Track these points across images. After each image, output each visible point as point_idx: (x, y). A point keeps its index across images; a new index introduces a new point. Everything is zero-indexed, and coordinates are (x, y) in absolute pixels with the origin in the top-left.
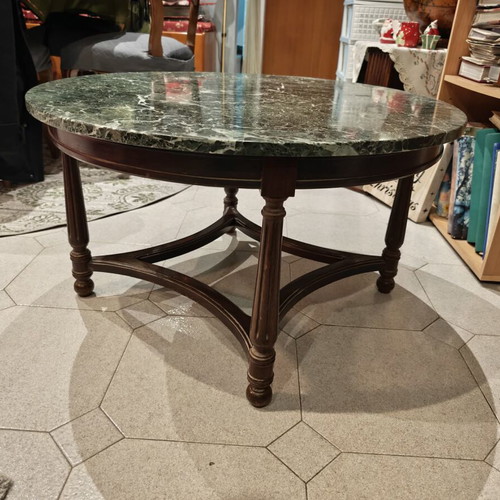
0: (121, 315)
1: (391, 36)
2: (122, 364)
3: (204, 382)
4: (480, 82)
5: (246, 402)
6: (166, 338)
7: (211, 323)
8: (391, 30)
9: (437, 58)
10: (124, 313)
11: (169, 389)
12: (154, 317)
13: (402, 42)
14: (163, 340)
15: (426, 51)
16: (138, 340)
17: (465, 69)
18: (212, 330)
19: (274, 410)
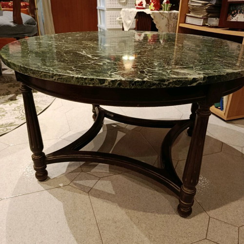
0: (74, 186)
1: (142, 5)
2: (98, 217)
3: (149, 212)
4: (202, 26)
5: (178, 216)
6: (110, 192)
7: (126, 175)
8: (142, 2)
9: (172, 15)
10: (75, 184)
11: (135, 223)
12: (94, 181)
13: (153, 8)
14: (109, 194)
15: (166, 12)
16: (95, 199)
17: (189, 20)
18: (130, 180)
19: (194, 216)
